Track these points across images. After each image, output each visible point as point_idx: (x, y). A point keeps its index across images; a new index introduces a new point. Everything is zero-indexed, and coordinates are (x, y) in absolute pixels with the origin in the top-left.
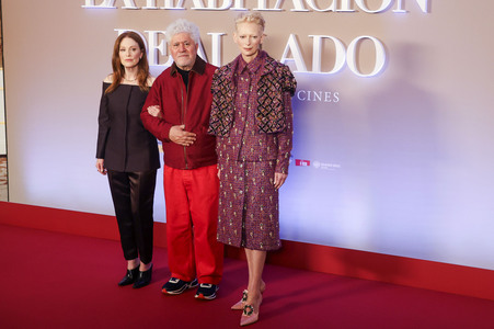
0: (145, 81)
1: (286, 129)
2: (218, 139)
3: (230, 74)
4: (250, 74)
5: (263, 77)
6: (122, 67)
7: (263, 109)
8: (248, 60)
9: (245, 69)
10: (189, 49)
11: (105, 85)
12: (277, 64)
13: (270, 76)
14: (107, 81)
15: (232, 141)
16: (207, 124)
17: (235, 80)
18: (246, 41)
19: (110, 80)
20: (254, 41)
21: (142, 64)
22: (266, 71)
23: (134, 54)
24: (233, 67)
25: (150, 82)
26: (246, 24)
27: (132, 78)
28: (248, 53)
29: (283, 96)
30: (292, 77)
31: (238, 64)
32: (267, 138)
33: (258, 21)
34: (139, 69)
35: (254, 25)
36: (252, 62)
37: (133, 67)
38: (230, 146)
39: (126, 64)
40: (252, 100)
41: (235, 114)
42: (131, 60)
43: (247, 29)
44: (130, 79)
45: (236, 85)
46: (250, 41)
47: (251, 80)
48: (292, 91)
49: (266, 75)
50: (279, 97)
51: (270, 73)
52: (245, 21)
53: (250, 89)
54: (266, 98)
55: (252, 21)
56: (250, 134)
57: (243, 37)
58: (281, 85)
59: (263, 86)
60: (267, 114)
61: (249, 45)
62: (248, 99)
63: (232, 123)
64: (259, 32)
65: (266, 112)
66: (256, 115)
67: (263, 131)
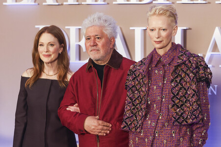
0: (65, 76)
1: (203, 119)
2: (131, 136)
3: (144, 67)
4: (164, 66)
5: (177, 67)
6: (41, 62)
7: (178, 100)
8: (161, 52)
9: (159, 62)
10: (100, 43)
11: (24, 80)
12: (191, 55)
13: (183, 66)
14: (25, 75)
15: (145, 133)
16: (121, 119)
17: (149, 74)
18: (154, 35)
19: (29, 74)
20: (164, 34)
21: (62, 59)
22: (180, 61)
23: (51, 49)
24: (147, 62)
25: (69, 77)
26: (155, 17)
27: (51, 73)
28: (158, 46)
29: (198, 87)
30: (206, 67)
31: (152, 58)
32: (180, 130)
33: (168, 13)
34: (58, 64)
35: (163, 18)
36: (166, 54)
37: (51, 62)
38: (143, 139)
39: (45, 60)
40: (166, 91)
42: (50, 55)
43: (158, 22)
44: (50, 74)
45: (150, 78)
46: (159, 33)
47: (165, 72)
48: (208, 82)
49: (179, 65)
50: (194, 87)
51: (184, 63)
52: (154, 14)
53: (164, 81)
54: (181, 89)
55: (161, 14)
56: (164, 125)
57: (152, 30)
58: (195, 75)
59: (177, 77)
60: (182, 105)
61: (158, 38)
62: (162, 91)
63: (146, 116)
64: (169, 25)
65: (181, 103)
66: (170, 106)
67: (178, 122)
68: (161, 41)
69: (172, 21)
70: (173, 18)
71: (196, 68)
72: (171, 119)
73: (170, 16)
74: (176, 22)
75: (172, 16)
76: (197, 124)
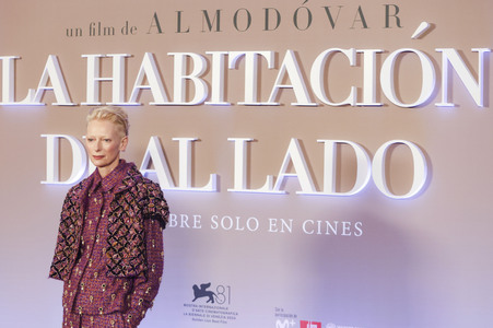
3: (80, 192)
5: (119, 195)
7: (115, 244)
8: (104, 172)
9: (99, 186)
12: (141, 178)
13: (127, 195)
15: (72, 285)
17: (86, 202)
18: (93, 146)
20: (106, 146)
22: (123, 187)
24: (86, 185)
26: (96, 121)
28: (99, 162)
30: (160, 199)
33: (114, 118)
35: (107, 123)
36: (108, 176)
38: (69, 292)
40: (103, 229)
43: (99, 129)
45: (86, 208)
46: (99, 145)
47: (104, 201)
49: (122, 193)
50: (136, 225)
51: (129, 190)
52: (95, 118)
53: (101, 214)
54: (121, 226)
55: (105, 118)
56: (92, 277)
57: (90, 140)
58: (142, 209)
59: (117, 210)
60: (121, 250)
61: (98, 151)
62: (97, 227)
64: (115, 134)
65: (119, 246)
66: (104, 250)
67: (111, 270)
68: (102, 157)
69: (120, 130)
70: (122, 126)
71: (144, 198)
72: (104, 269)
73: (117, 122)
74: (127, 134)
75: (121, 122)
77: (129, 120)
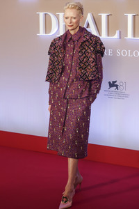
1: (98, 77)
3: (61, 42)
4: (74, 42)
5: (83, 43)
7: (83, 65)
8: (72, 33)
9: (71, 39)
13: (87, 43)
15: (61, 84)
18: (68, 21)
22: (85, 39)
24: (63, 38)
26: (68, 10)
28: (70, 28)
29: (96, 56)
30: (101, 44)
31: (66, 36)
33: (77, 8)
35: (74, 10)
36: (75, 34)
38: (59, 88)
40: (75, 59)
41: (63, 68)
46: (71, 20)
47: (74, 46)
48: (102, 54)
49: (85, 42)
50: (94, 56)
51: (87, 40)
52: (68, 8)
53: (74, 52)
54: (85, 57)
55: (73, 8)
56: (73, 81)
57: (67, 18)
58: (95, 49)
59: (83, 49)
60: (85, 68)
62: (73, 58)
63: (61, 74)
64: (78, 15)
65: (85, 66)
66: (77, 68)
67: (82, 78)
68: (72, 26)
70: (80, 11)
71: (95, 44)
72: (78, 77)
73: (78, 9)
74: (82, 14)
75: (80, 9)
76: (95, 80)
77: (83, 7)
